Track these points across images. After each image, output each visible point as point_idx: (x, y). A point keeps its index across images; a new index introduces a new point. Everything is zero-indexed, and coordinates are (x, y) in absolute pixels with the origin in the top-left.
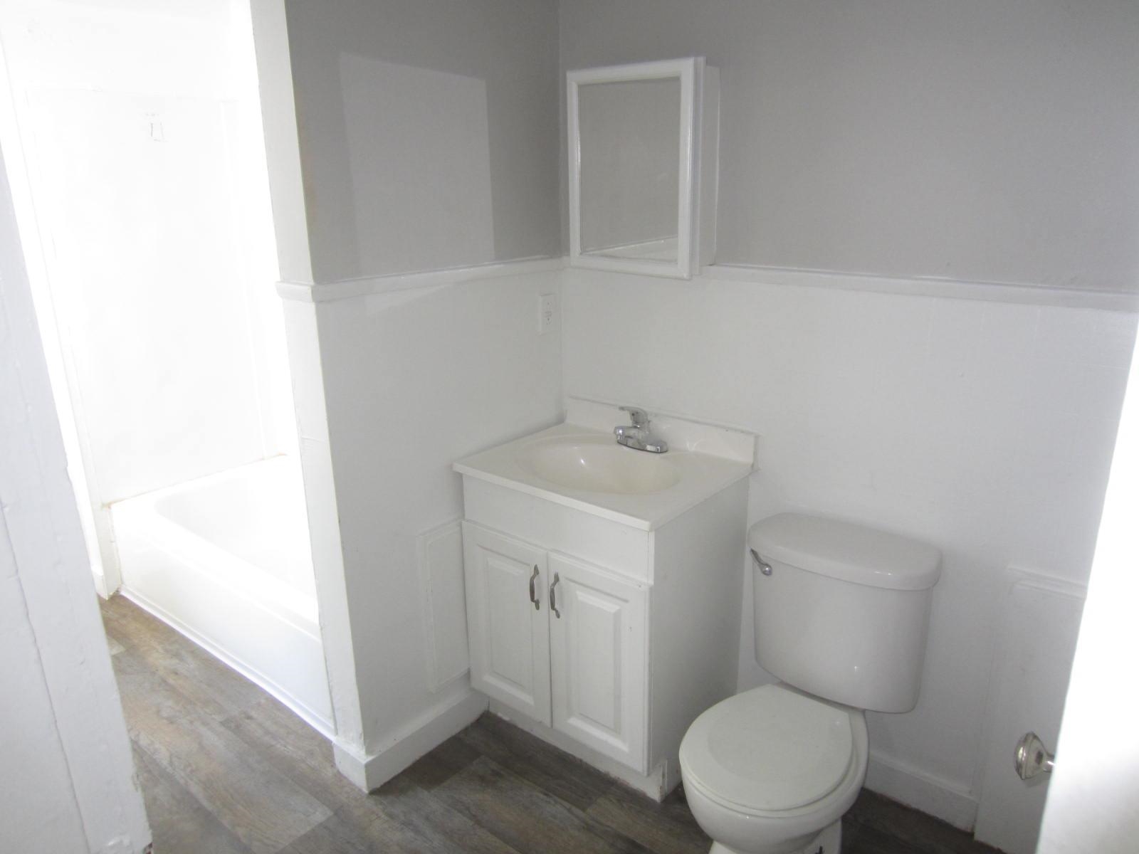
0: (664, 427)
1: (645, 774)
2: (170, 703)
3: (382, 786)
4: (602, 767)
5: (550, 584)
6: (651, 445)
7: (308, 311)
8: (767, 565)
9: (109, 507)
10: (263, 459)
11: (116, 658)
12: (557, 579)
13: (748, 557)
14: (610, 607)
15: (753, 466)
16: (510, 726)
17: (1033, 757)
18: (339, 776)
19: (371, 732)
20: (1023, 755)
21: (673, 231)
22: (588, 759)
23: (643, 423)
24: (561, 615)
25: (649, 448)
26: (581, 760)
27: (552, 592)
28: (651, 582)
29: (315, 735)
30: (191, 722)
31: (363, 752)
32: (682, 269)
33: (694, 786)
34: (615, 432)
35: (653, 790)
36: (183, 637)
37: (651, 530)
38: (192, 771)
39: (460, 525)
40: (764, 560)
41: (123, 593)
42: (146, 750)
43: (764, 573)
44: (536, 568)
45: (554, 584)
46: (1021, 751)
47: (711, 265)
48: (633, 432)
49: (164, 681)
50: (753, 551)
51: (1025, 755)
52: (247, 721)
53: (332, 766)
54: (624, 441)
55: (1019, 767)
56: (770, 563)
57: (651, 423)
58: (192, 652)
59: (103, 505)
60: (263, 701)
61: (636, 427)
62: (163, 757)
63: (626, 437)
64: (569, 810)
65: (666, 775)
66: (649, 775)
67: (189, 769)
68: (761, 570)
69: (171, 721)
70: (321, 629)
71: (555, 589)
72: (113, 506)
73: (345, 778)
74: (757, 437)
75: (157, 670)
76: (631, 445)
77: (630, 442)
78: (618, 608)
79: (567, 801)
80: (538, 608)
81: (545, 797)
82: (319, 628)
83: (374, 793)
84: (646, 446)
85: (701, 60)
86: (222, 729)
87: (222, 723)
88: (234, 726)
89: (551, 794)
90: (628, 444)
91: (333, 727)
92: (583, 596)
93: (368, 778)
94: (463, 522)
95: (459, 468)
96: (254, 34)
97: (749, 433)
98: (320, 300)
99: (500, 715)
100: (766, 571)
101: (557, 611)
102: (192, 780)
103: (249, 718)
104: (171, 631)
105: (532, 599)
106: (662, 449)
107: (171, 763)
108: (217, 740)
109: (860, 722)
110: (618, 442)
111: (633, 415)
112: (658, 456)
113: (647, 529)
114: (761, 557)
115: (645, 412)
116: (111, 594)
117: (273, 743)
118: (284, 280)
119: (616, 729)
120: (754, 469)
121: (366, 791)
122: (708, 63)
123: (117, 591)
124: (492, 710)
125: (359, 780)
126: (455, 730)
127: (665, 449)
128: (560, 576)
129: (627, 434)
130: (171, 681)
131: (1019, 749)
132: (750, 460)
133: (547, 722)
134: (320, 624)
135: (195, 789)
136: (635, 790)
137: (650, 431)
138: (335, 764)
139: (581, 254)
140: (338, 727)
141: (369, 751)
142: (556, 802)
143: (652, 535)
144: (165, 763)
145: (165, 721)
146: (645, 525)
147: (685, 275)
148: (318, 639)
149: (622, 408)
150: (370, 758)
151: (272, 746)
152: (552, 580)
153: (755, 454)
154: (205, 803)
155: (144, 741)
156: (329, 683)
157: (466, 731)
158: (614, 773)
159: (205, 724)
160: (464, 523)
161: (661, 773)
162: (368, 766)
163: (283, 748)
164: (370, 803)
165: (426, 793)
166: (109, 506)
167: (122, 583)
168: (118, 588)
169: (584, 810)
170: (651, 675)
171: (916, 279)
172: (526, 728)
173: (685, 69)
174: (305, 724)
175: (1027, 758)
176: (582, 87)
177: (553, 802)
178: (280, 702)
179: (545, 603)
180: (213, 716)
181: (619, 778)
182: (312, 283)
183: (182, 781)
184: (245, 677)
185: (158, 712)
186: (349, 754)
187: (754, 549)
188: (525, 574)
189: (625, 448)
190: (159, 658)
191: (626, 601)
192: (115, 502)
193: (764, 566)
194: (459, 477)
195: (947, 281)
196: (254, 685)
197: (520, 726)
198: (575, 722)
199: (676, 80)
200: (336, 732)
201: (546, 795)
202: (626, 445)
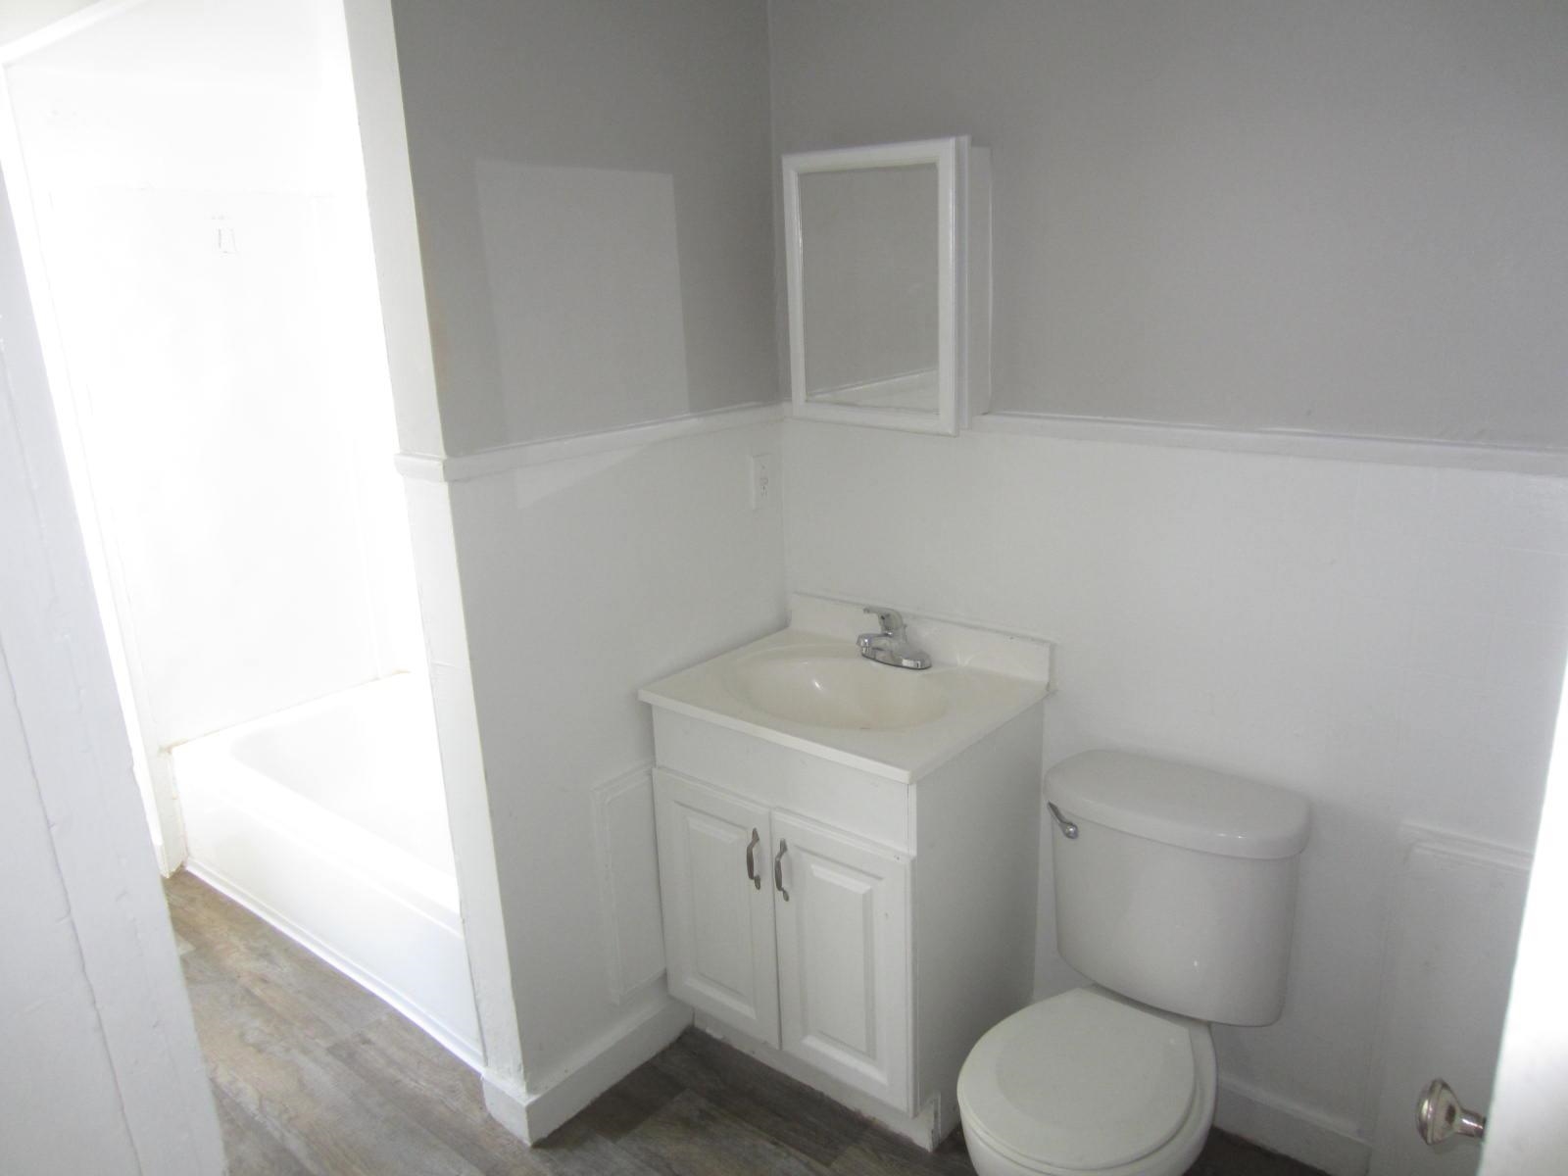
0: (926, 634)
1: (911, 1115)
2: (257, 1023)
3: (551, 1136)
4: (852, 1104)
5: (775, 856)
6: (906, 659)
7: (439, 493)
8: (1072, 825)
9: (170, 752)
10: (377, 679)
11: (185, 961)
12: (784, 847)
13: (1046, 815)
14: (858, 886)
15: (1048, 685)
16: (723, 1047)
17: (1442, 1113)
18: (491, 1123)
19: (535, 1061)
20: (1428, 1111)
21: (932, 360)
22: (831, 1092)
23: (897, 629)
24: (790, 898)
25: (905, 663)
26: (822, 1094)
27: (778, 866)
28: (914, 853)
29: (456, 1065)
30: (288, 1050)
31: (523, 1090)
32: (945, 420)
33: (977, 1135)
34: (858, 643)
35: (922, 1135)
36: (273, 930)
37: (911, 784)
38: (290, 1119)
39: (650, 774)
40: (1067, 818)
41: (190, 869)
42: (226, 1091)
43: (1068, 835)
44: (755, 833)
45: (780, 855)
46: (1426, 1106)
47: (985, 414)
48: (883, 642)
49: (248, 992)
50: (1053, 807)
51: (1431, 1109)
52: (363, 1047)
53: (481, 1108)
54: (871, 654)
55: (1423, 1128)
56: (1074, 822)
57: (907, 630)
58: (286, 950)
59: (161, 750)
60: (384, 1018)
61: (887, 635)
62: (249, 1099)
63: (874, 649)
64: (807, 1165)
65: (940, 1114)
66: (916, 1115)
67: (285, 1117)
68: (1064, 831)
69: (259, 1049)
70: (464, 922)
71: (782, 861)
72: (175, 750)
73: (500, 1125)
74: (1053, 647)
75: (239, 977)
76: (881, 660)
77: (880, 655)
78: (868, 887)
79: (804, 1152)
80: (758, 886)
81: (772, 1147)
82: (461, 920)
83: (538, 1145)
84: (901, 660)
85: (965, 140)
86: (329, 1059)
87: (331, 1051)
88: (346, 1054)
89: (781, 1143)
90: (877, 658)
91: (481, 1054)
92: (820, 871)
93: (531, 1125)
94: (654, 769)
95: (646, 696)
96: (359, 124)
97: (1043, 642)
98: (455, 479)
99: (708, 1031)
100: (1070, 832)
101: (784, 892)
102: (289, 1131)
103: (366, 1042)
104: (257, 922)
105: (751, 875)
106: (923, 664)
107: (261, 1108)
108: (323, 1076)
109: (1204, 1040)
110: (864, 655)
111: (883, 618)
112: (918, 674)
113: (907, 782)
114: (1062, 812)
115: (898, 613)
116: (174, 870)
117: (400, 1077)
118: (406, 451)
119: (870, 1053)
120: (1050, 691)
121: (528, 1143)
122: (974, 143)
123: (182, 866)
124: (698, 1024)
125: (519, 1127)
126: (647, 1055)
127: (927, 663)
128: (788, 844)
129: (874, 645)
130: (257, 991)
131: (1423, 1104)
132: (1045, 679)
133: (775, 1043)
134: (461, 914)
135: (295, 1144)
136: (898, 1135)
137: (905, 637)
138: (484, 1105)
139: (807, 401)
140: (488, 1054)
141: (531, 1088)
142: (789, 1154)
143: (913, 790)
144: (253, 1108)
145: (251, 1048)
146: (902, 775)
147: (950, 431)
148: (459, 934)
149: (867, 610)
150: (533, 1098)
151: (397, 1082)
152: (777, 849)
153: (1051, 670)
154: (309, 1165)
155: (223, 1079)
156: (475, 995)
157: (663, 1054)
158: (868, 1111)
159: (305, 1051)
160: (655, 771)
161: (932, 1113)
162: (530, 1109)
163: (413, 1084)
164: (535, 1160)
165: (610, 1144)
166: (169, 750)
167: (189, 854)
168: (183, 862)
169: (827, 1164)
170: (916, 978)
171: (1267, 432)
172: (746, 1050)
173: (944, 153)
174: (442, 1049)
175: (1434, 1113)
176: (804, 177)
177: (785, 1154)
178: (406, 1019)
179: (768, 881)
180: (317, 1040)
181: (874, 1119)
182: (443, 456)
183: (277, 1135)
184: (357, 983)
185: (242, 1035)
186: (503, 1093)
187: (1053, 802)
188: (740, 841)
189: (874, 664)
190: (240, 960)
191: (880, 879)
192: (177, 744)
193: (1067, 826)
194: (647, 708)
195: (1308, 435)
196: (372, 995)
197: (737, 1046)
198: (812, 1042)
199: (931, 168)
200: (486, 1061)
201: (775, 1144)
202: (874, 659)
